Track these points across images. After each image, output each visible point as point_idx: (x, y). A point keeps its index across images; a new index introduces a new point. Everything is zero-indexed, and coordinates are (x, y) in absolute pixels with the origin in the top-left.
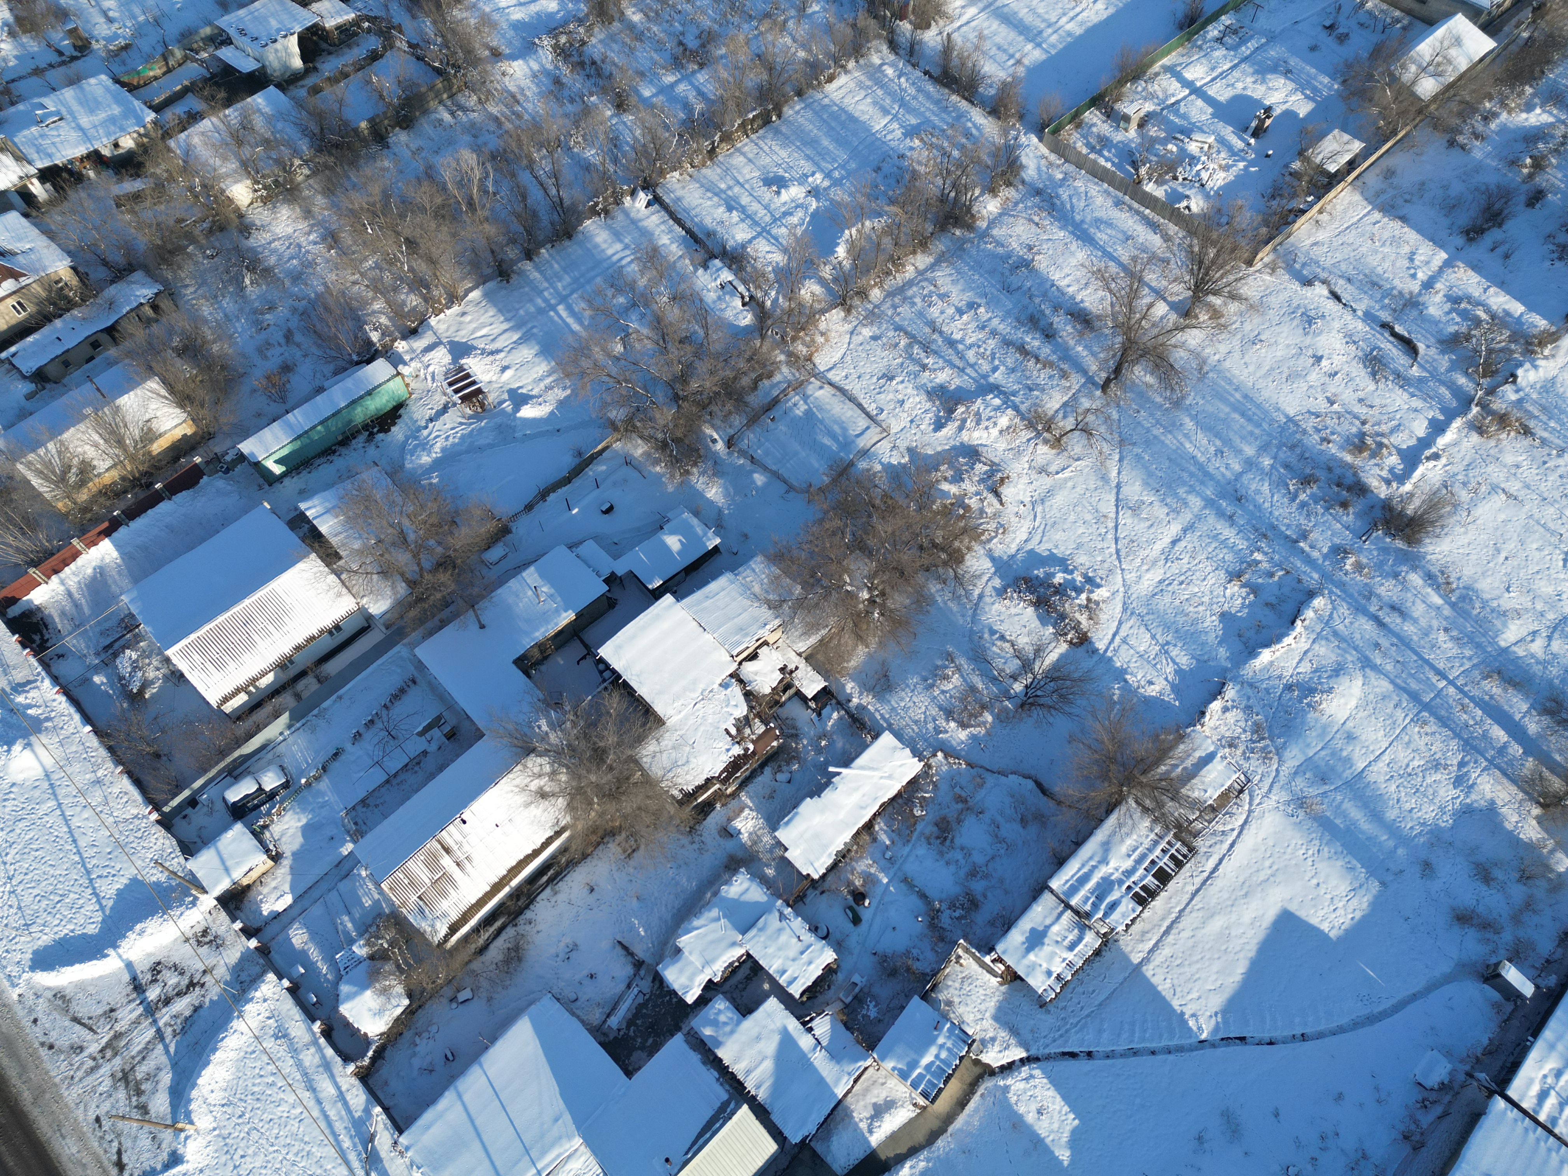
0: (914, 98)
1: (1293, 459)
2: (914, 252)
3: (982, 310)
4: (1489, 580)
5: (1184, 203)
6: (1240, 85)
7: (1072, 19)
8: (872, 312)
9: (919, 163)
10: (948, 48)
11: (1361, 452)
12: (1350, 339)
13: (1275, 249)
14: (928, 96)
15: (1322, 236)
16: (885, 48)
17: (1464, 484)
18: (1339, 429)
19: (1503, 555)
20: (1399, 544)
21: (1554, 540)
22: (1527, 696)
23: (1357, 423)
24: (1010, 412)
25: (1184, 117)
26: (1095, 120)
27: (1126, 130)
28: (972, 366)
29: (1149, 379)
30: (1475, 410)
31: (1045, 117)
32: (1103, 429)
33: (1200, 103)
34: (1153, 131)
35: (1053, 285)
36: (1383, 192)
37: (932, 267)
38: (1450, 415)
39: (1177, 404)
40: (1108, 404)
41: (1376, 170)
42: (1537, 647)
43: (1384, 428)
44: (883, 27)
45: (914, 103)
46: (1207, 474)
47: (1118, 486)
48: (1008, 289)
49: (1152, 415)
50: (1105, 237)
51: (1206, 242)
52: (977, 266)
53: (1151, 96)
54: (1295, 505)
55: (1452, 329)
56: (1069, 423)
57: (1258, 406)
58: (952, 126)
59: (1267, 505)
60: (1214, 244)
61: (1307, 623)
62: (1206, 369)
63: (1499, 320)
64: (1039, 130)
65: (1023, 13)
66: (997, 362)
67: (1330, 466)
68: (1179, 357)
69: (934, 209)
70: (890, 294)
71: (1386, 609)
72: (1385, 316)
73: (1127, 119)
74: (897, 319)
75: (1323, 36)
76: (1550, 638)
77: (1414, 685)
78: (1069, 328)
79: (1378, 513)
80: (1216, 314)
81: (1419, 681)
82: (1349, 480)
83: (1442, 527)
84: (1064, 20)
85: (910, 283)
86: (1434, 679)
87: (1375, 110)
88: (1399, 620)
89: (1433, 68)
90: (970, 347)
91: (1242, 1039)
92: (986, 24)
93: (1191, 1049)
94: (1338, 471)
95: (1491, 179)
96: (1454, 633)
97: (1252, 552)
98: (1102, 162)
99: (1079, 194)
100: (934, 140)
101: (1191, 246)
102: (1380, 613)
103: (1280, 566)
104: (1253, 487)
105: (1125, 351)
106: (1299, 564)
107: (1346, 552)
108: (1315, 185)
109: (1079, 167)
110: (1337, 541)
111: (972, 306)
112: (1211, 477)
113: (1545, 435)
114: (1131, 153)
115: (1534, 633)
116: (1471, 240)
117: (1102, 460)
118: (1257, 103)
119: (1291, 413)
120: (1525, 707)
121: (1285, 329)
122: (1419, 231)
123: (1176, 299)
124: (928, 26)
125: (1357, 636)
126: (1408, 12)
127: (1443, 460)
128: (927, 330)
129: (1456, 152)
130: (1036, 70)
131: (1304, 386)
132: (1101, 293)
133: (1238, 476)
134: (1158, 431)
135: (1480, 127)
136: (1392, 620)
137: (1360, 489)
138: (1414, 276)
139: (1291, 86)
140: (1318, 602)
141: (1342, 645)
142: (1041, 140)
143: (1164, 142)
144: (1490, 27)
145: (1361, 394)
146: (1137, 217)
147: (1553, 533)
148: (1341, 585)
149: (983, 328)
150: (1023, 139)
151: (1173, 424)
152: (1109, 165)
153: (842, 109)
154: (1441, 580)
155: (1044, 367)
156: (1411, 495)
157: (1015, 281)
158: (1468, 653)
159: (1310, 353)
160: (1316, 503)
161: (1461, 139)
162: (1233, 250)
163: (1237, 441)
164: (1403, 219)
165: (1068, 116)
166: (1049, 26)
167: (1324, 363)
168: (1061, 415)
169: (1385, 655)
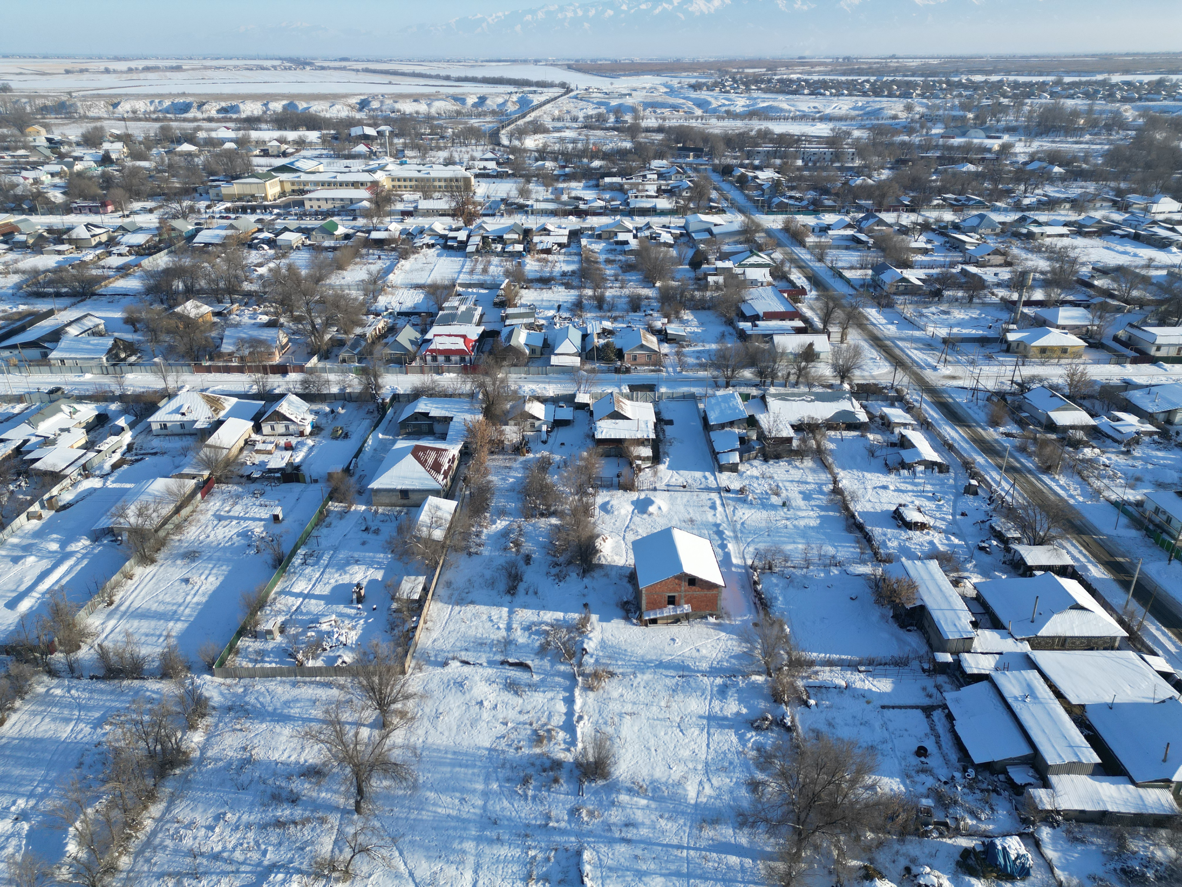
0: (89, 699)
1: (508, 773)
2: (146, 808)
3: (229, 815)
4: (658, 770)
5: (340, 661)
6: (332, 581)
7: (195, 595)
8: (128, 879)
9: (117, 741)
10: (103, 653)
11: (542, 742)
12: (490, 681)
13: (413, 657)
14: (102, 692)
15: (435, 635)
16: (46, 678)
17: (605, 723)
18: (521, 737)
19: (653, 750)
20: (601, 783)
21: (668, 723)
22: (726, 823)
23: (527, 726)
24: (295, 877)
25: (308, 613)
26: (247, 644)
27: (273, 639)
28: (243, 863)
29: (386, 783)
30: (580, 679)
31: (208, 659)
32: (374, 840)
33: (313, 601)
34: (292, 631)
35: (277, 764)
36: (452, 595)
37: (168, 809)
38: (570, 690)
39: (415, 787)
40: (368, 820)
41: (440, 586)
42: (708, 790)
43: (544, 720)
44: (38, 665)
45: (92, 702)
46: (464, 821)
47: (411, 874)
48: (242, 788)
49: (402, 806)
50: (297, 710)
51: (368, 675)
52: (208, 786)
53: (279, 612)
54: (530, 801)
55: (537, 644)
56: (347, 853)
57: (466, 754)
58: (134, 702)
59: (514, 814)
60: (374, 674)
61: (590, 875)
62: (418, 752)
63: (556, 626)
64: (209, 669)
65: (154, 607)
66: (263, 847)
67: (532, 762)
68: (396, 755)
69: (148, 766)
70: (139, 853)
71: (624, 829)
72: (499, 658)
73: (270, 632)
74: (155, 869)
75: (365, 535)
76: (709, 780)
77: (673, 867)
78: (306, 785)
79: (577, 772)
80: (403, 714)
81: (673, 862)
82: (548, 764)
83: (613, 756)
84: (189, 598)
85: (154, 833)
86: (678, 853)
87: (419, 557)
88: (635, 831)
89: (436, 523)
90: (234, 849)
92: (128, 626)
94: (538, 763)
95: (501, 561)
96: (666, 815)
97: (527, 853)
98: (267, 665)
99: (262, 693)
100: (122, 718)
101: (360, 683)
102: (623, 835)
103: (549, 849)
104: (498, 808)
105: (357, 774)
106: (558, 839)
107: (578, 810)
108: (412, 610)
109: (252, 676)
110: (568, 806)
111: (218, 818)
112: (468, 821)
113: (621, 670)
114: (285, 650)
115: (701, 783)
116: (513, 594)
117: (388, 862)
118: (350, 585)
119: (488, 745)
120: (731, 831)
121: (450, 698)
122: (485, 604)
123: (371, 720)
124: (79, 647)
125: (622, 860)
126: (404, 506)
127: (586, 718)
128: (188, 860)
129: (474, 557)
130: (183, 636)
131: (483, 724)
132: (316, 748)
133: (484, 807)
134: (414, 815)
135: (478, 541)
136: (631, 833)
137: (557, 765)
138: (498, 628)
139: (363, 568)
140: (587, 855)
141: (619, 874)
142: (213, 675)
143: (304, 633)
144: (448, 495)
145: (518, 709)
146: (312, 686)
147: (664, 720)
148: (590, 833)
149: (237, 828)
150: (198, 681)
151: (421, 803)
152: (274, 665)
153: (24, 739)
154: (636, 788)
155: (304, 825)
156: (585, 748)
157: (244, 778)
158: (681, 822)
159: (474, 703)
160: (540, 791)
161: (472, 550)
162: (389, 671)
163: (468, 785)
164: (472, 602)
165: (225, 651)
166: (180, 605)
167: (486, 703)
168: (337, 852)
169: (644, 860)
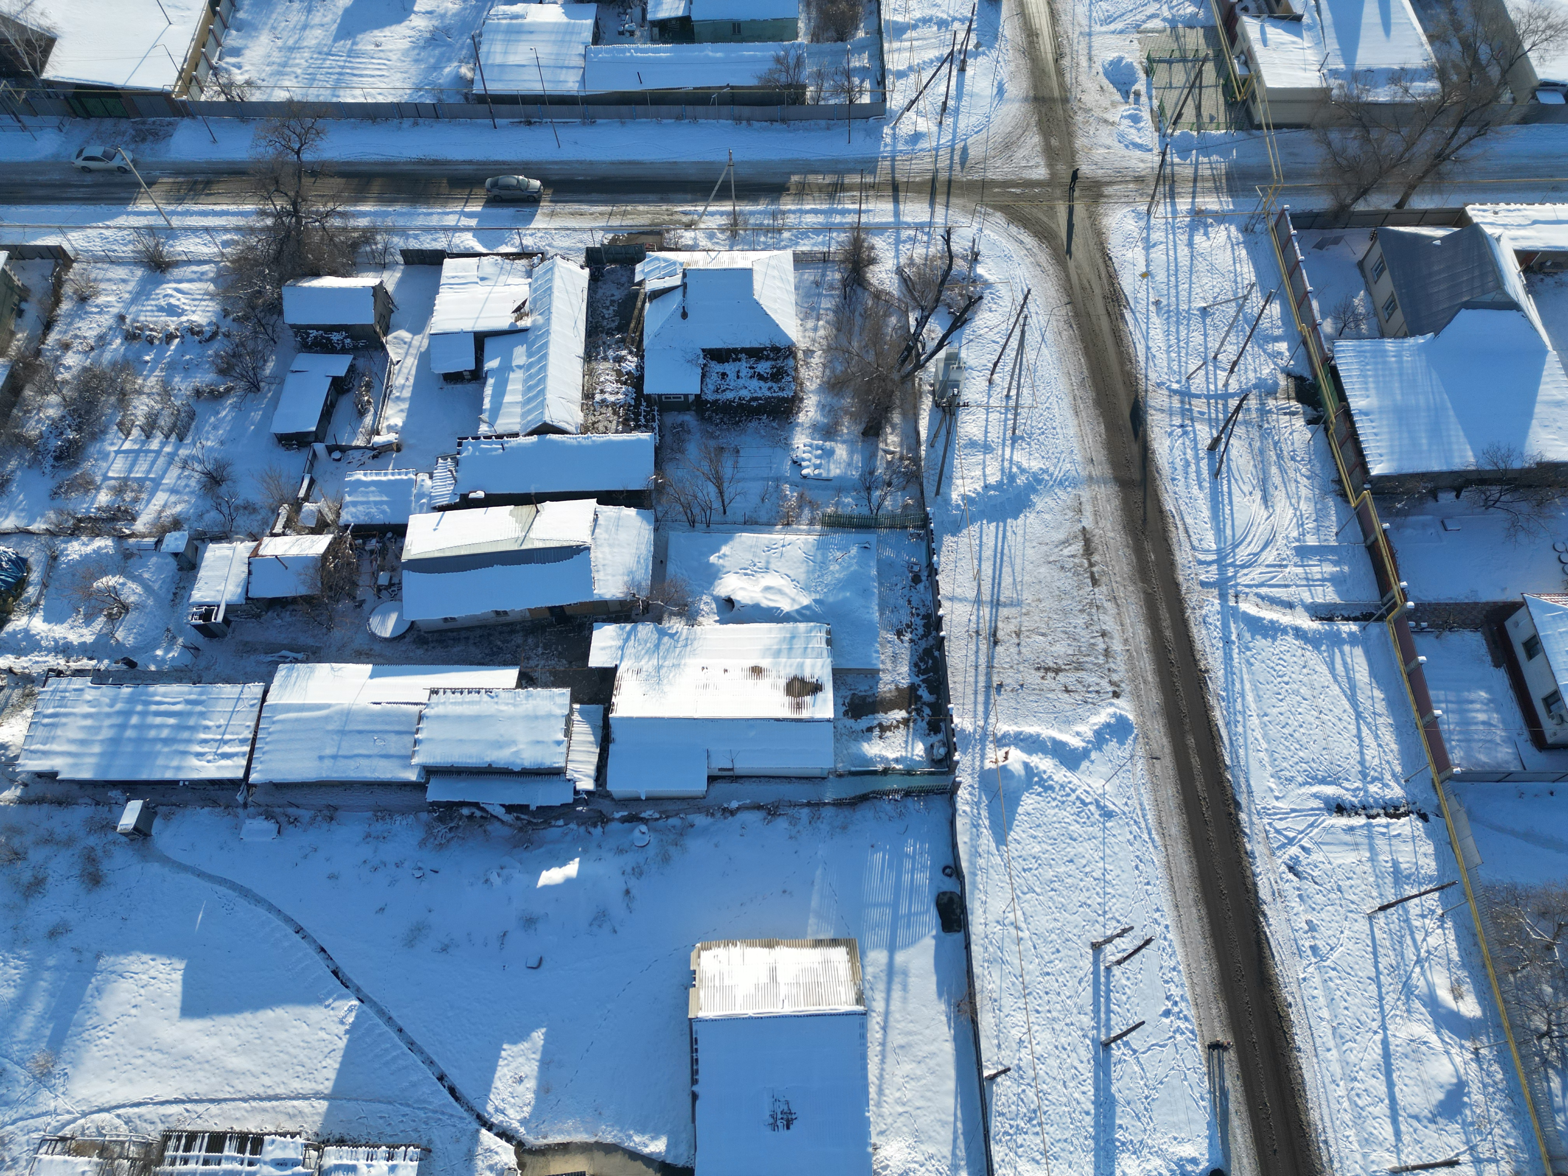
91: (335, 973)
93: (373, 1004)
